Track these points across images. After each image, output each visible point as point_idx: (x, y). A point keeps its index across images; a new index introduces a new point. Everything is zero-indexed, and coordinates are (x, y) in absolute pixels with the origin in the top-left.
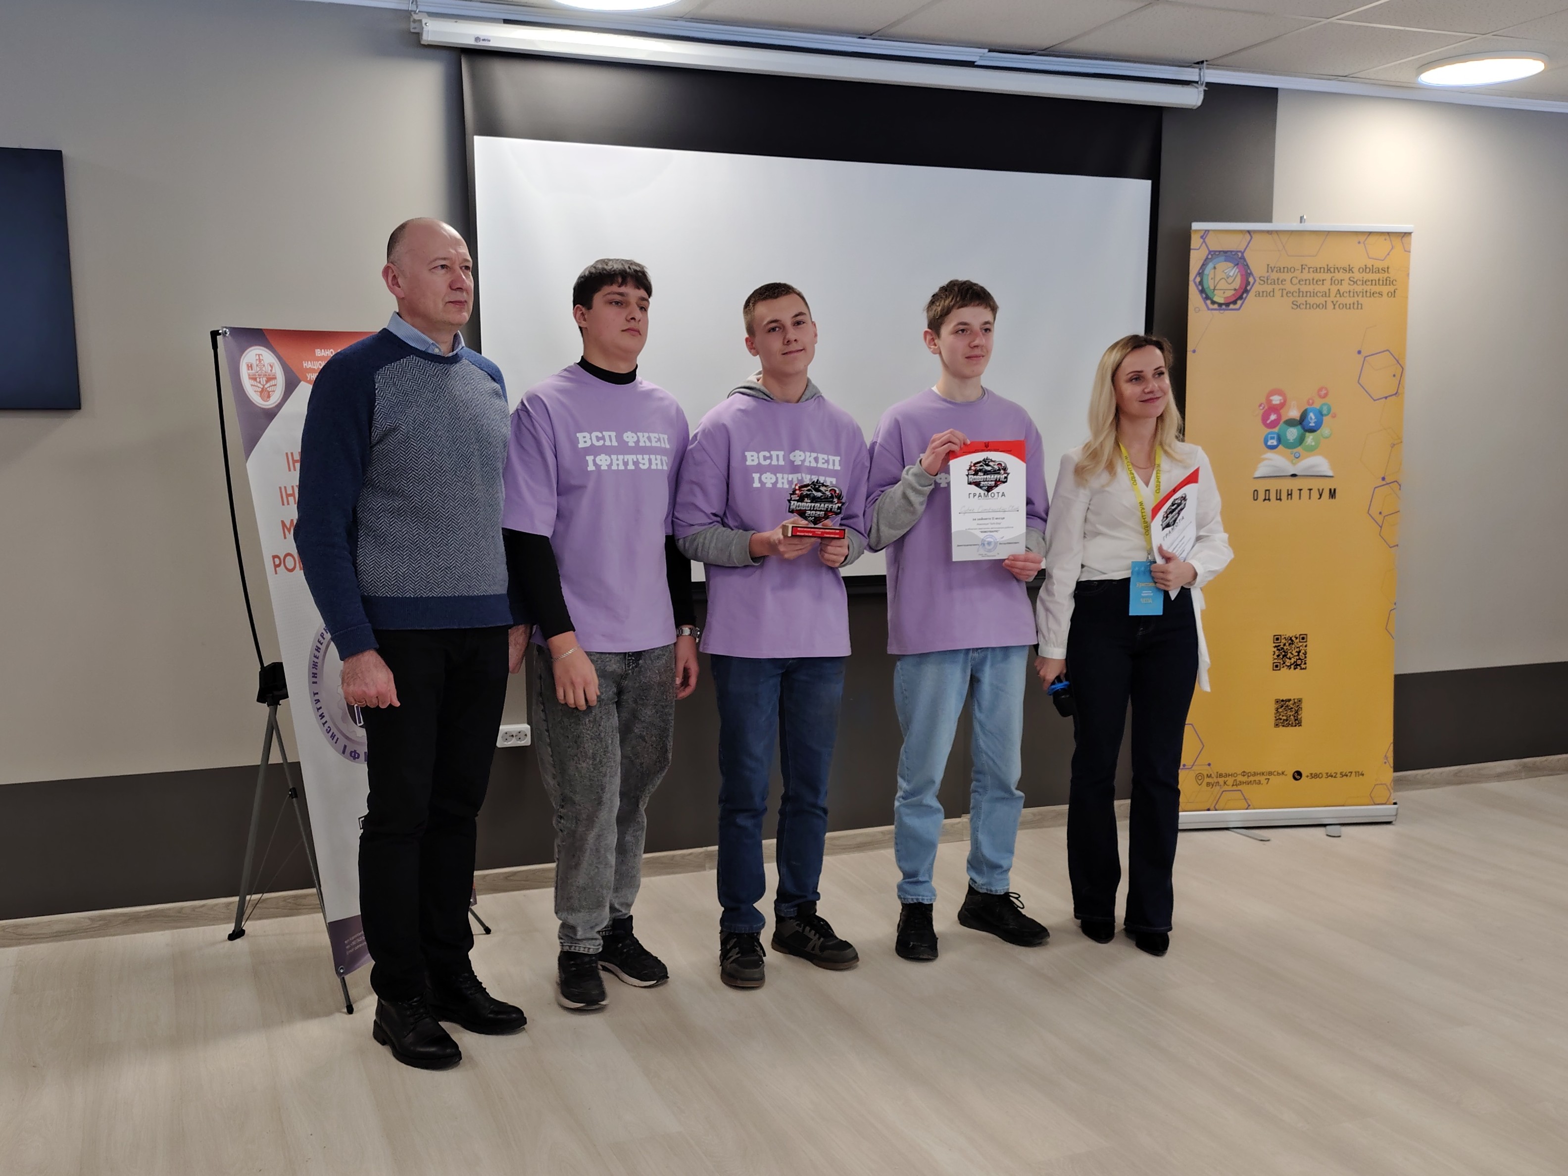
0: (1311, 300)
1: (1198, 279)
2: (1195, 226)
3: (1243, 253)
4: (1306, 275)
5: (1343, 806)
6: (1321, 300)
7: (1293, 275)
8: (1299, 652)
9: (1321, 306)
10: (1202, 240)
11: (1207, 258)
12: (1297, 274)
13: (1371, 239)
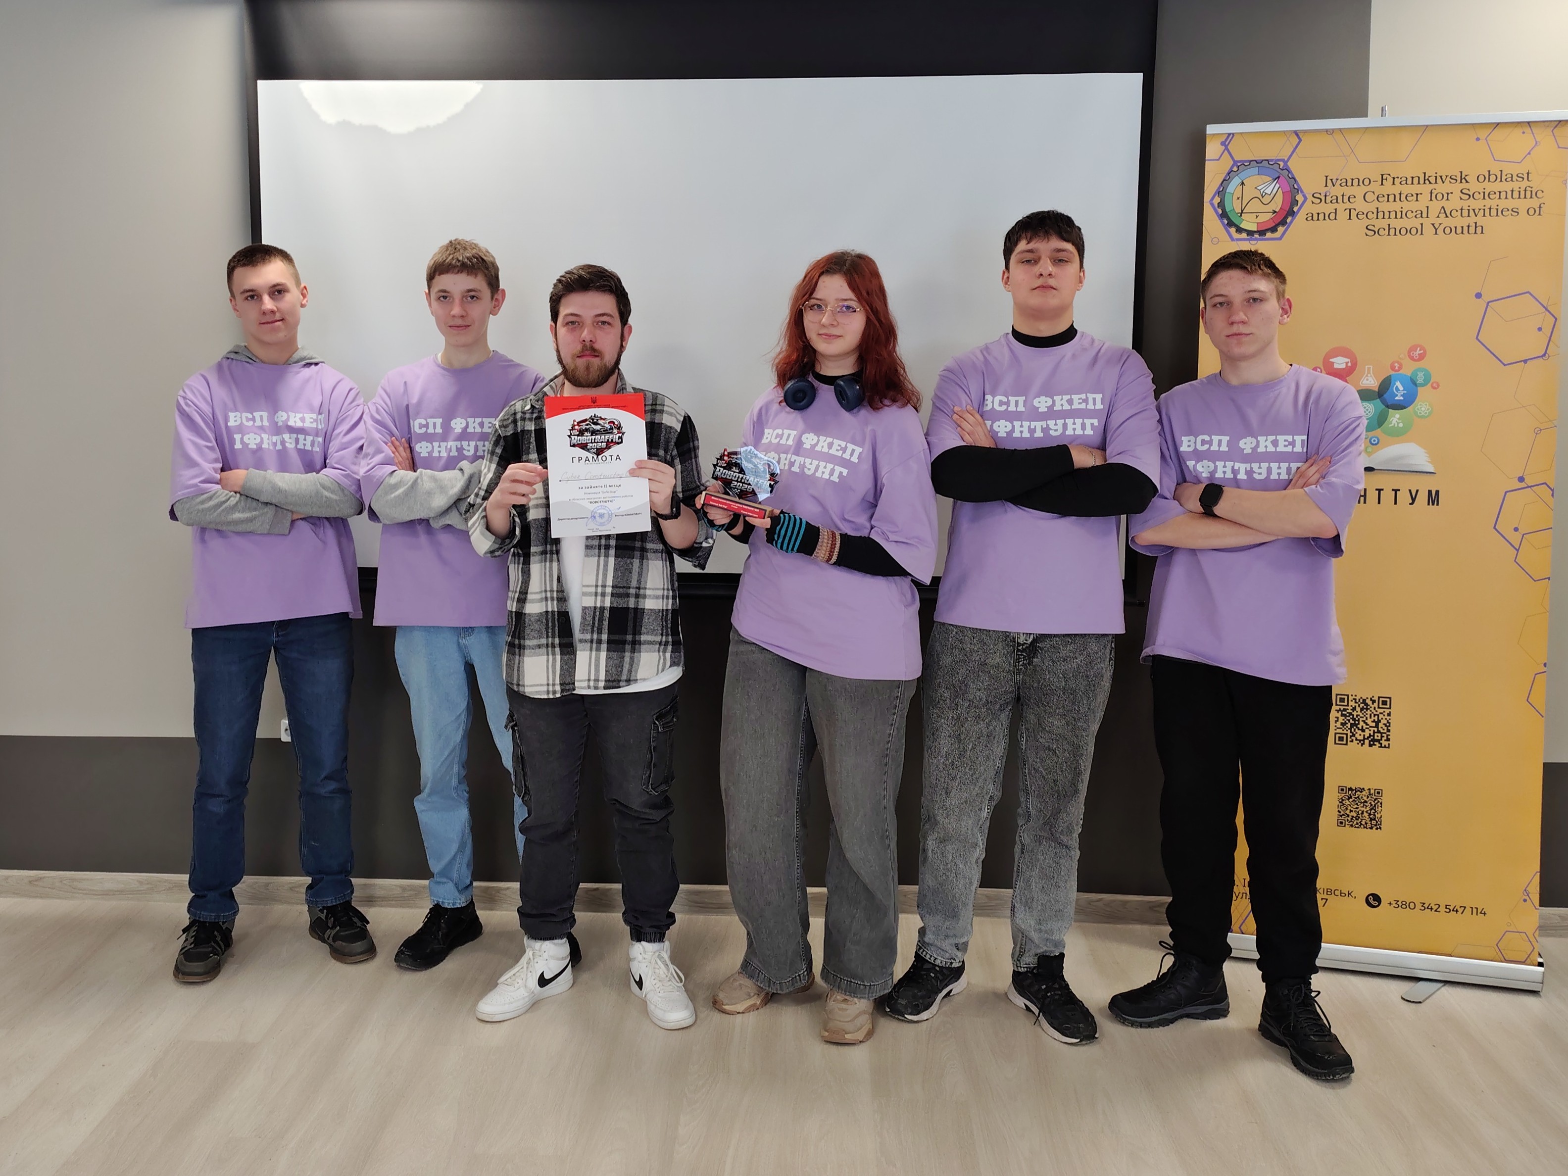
0: (1397, 223)
1: (1217, 200)
2: (1211, 129)
3: (1286, 162)
4: (1388, 188)
5: (1451, 956)
6: (1416, 223)
7: (1365, 189)
8: (1377, 723)
9: (1414, 231)
10: (1224, 147)
11: (1231, 171)
12: (1375, 187)
13: (1498, 133)
